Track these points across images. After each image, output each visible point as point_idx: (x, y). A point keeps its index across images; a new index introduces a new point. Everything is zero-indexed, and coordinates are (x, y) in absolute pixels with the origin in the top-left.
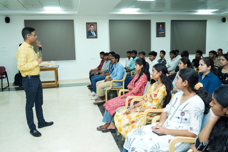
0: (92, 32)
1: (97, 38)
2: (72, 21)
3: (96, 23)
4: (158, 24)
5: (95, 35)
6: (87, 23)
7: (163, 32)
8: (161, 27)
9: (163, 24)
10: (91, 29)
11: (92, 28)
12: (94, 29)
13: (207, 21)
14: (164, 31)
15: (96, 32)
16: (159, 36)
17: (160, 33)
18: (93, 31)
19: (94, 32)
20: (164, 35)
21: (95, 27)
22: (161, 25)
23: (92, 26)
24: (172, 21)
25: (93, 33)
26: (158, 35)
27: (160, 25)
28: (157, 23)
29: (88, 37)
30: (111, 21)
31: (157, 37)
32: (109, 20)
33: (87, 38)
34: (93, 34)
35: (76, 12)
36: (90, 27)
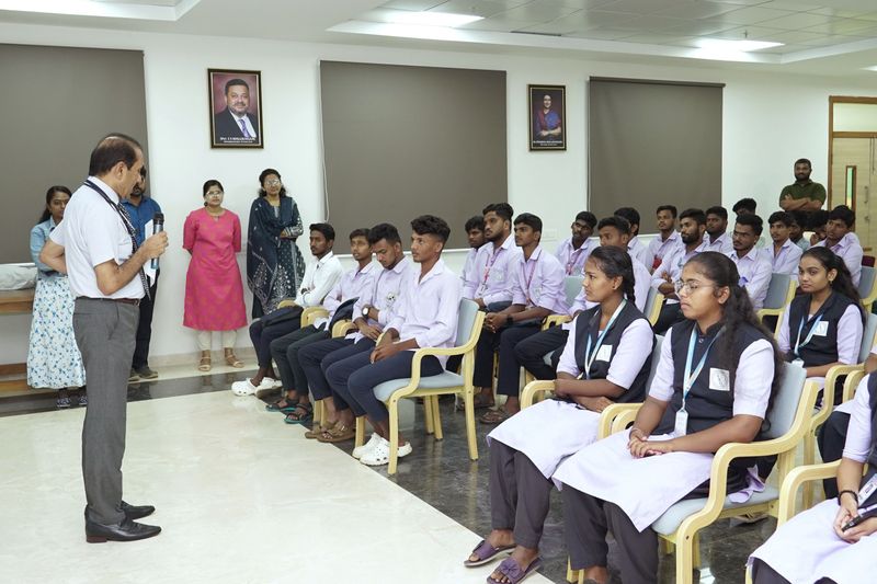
0: (236, 118)
1: (262, 147)
2: (135, 58)
3: (259, 73)
4: (537, 93)
5: (253, 135)
6: (210, 71)
7: (558, 131)
9: (558, 93)
10: (233, 101)
11: (235, 96)
12: (246, 101)
13: (724, 89)
14: (562, 124)
15: (256, 120)
16: (539, 145)
17: (545, 133)
18: (240, 114)
19: (245, 118)
20: (559, 144)
22: (547, 97)
23: (238, 90)
24: (595, 83)
25: (243, 122)
26: (538, 143)
28: (530, 86)
29: (216, 144)
30: (328, 69)
31: (531, 150)
33: (213, 147)
34: (241, 127)
35: (171, 14)
36: (227, 94)
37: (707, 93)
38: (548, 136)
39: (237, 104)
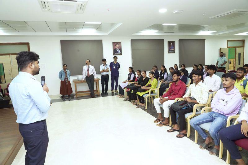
1: (122, 55)
2: (100, 41)
3: (121, 42)
4: (169, 43)
6: (113, 42)
7: (173, 49)
8: (171, 45)
9: (173, 43)
10: (117, 47)
13: (205, 40)
14: (174, 48)
15: (121, 50)
17: (171, 50)
18: (118, 49)
19: (119, 50)
20: (174, 52)
22: (171, 43)
23: (117, 45)
24: (180, 40)
26: (170, 52)
29: (114, 54)
30: (133, 41)
31: (168, 53)
32: (131, 40)
35: (107, 34)
37: (202, 41)
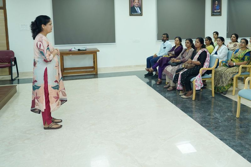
0: (136, 8)
1: (142, 15)
5: (140, 12)
7: (219, 10)
10: (135, 4)
11: (135, 3)
12: (138, 4)
14: (220, 9)
15: (141, 8)
16: (214, 14)
17: (216, 11)
18: (137, 7)
19: (138, 8)
20: (220, 14)
21: (140, 2)
22: (217, 2)
25: (137, 9)
26: (213, 14)
27: (215, 2)
31: (212, 16)
33: (130, 15)
34: (137, 10)
36: (134, 2)
38: (216, 12)
39: (136, 5)
